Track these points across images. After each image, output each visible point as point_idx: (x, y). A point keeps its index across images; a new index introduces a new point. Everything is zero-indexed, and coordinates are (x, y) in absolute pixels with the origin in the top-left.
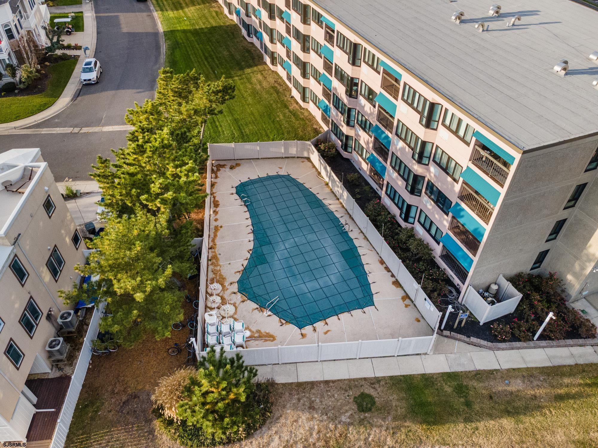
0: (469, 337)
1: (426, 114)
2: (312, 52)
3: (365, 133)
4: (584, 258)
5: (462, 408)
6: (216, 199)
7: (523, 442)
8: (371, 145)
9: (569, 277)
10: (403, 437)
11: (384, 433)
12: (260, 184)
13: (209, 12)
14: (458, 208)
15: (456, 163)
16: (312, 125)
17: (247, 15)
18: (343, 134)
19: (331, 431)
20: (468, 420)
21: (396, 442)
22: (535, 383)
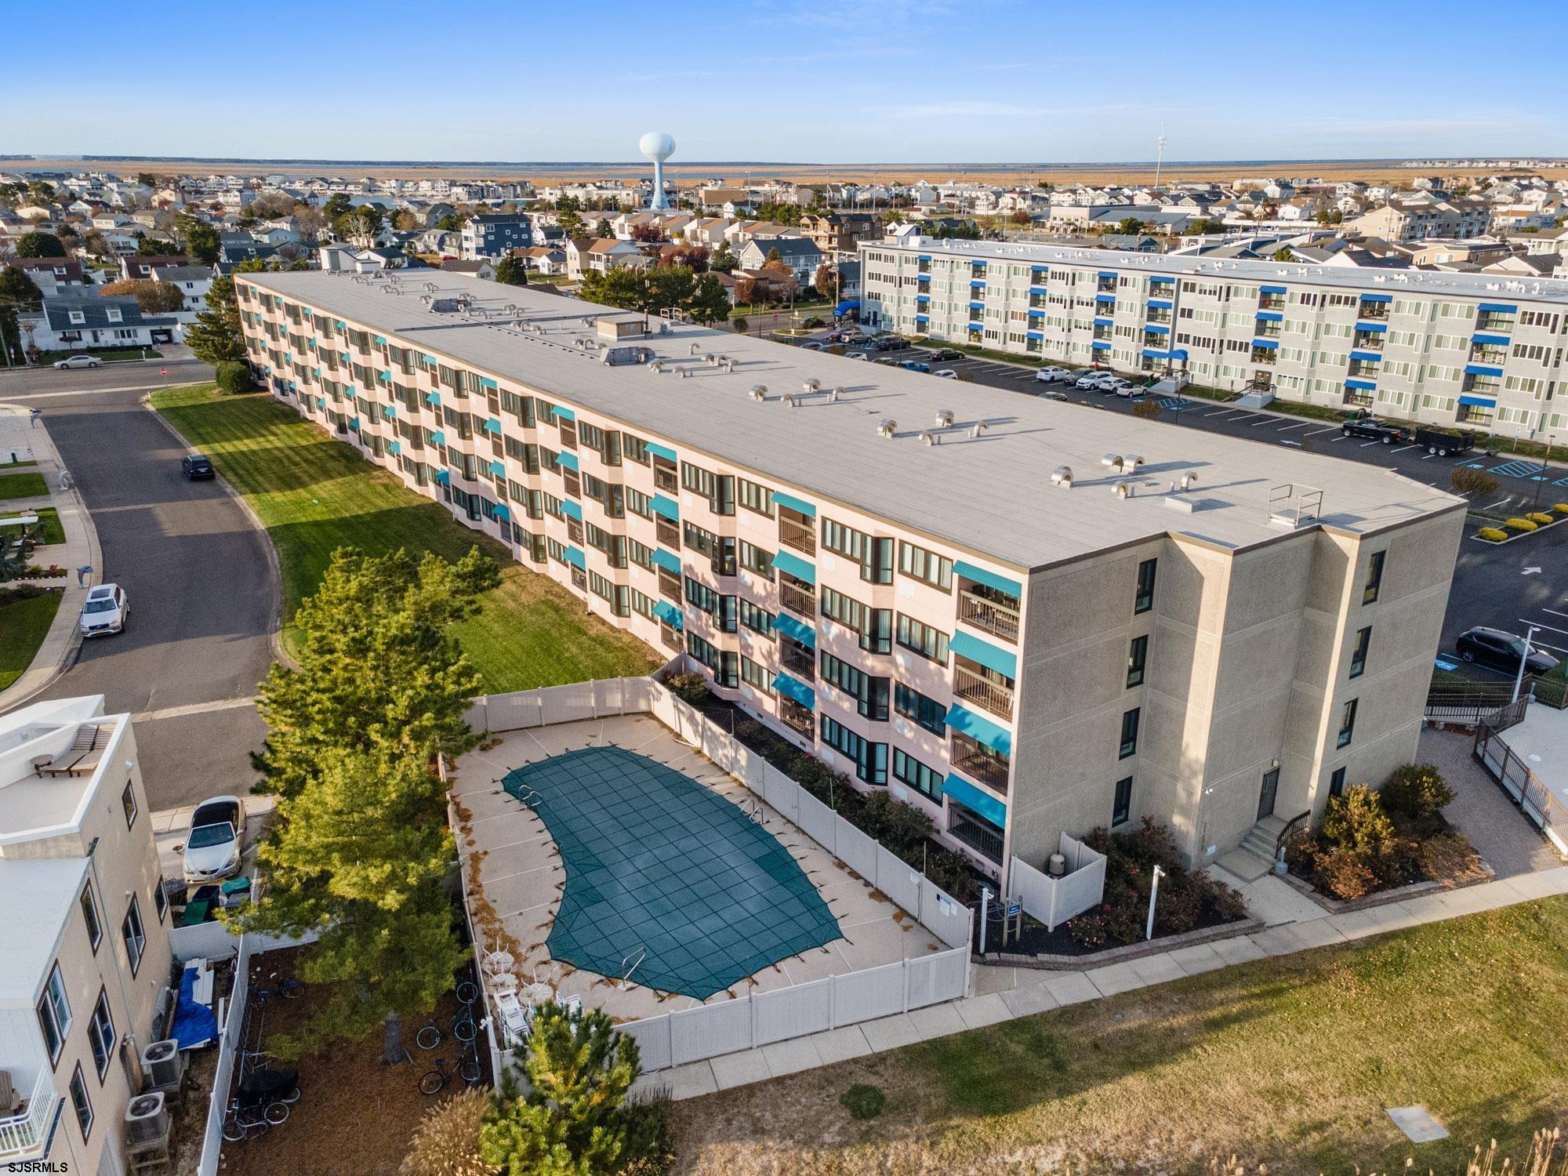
0: (1034, 955)
1: (869, 561)
2: (628, 514)
3: (760, 637)
4: (1187, 773)
5: (1048, 1074)
6: (463, 806)
7: (1171, 1109)
8: (777, 657)
9: (1177, 820)
10: (952, 1146)
11: (913, 1147)
12: (556, 768)
13: (368, 485)
14: (960, 712)
15: (938, 632)
16: (645, 656)
17: (468, 477)
18: (715, 651)
19: (808, 1164)
20: (1063, 1093)
21: (941, 1157)
22: (1167, 1009)
